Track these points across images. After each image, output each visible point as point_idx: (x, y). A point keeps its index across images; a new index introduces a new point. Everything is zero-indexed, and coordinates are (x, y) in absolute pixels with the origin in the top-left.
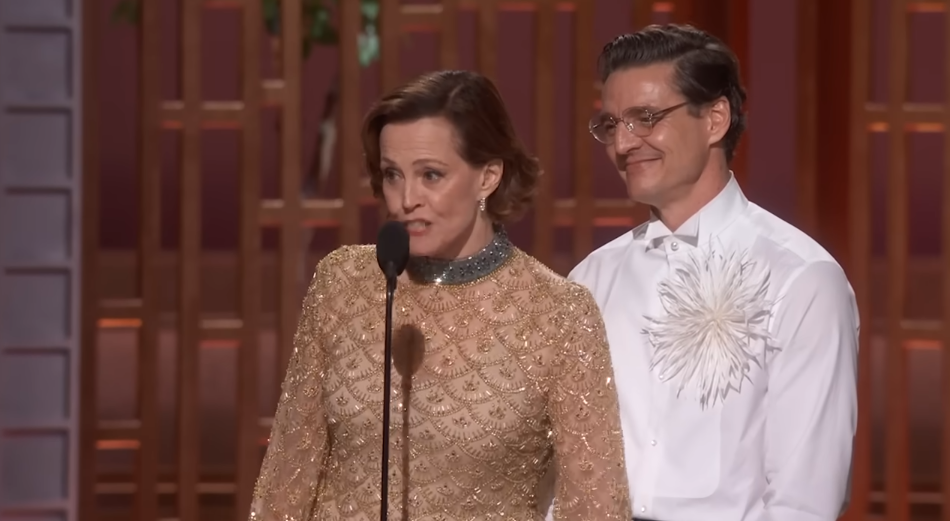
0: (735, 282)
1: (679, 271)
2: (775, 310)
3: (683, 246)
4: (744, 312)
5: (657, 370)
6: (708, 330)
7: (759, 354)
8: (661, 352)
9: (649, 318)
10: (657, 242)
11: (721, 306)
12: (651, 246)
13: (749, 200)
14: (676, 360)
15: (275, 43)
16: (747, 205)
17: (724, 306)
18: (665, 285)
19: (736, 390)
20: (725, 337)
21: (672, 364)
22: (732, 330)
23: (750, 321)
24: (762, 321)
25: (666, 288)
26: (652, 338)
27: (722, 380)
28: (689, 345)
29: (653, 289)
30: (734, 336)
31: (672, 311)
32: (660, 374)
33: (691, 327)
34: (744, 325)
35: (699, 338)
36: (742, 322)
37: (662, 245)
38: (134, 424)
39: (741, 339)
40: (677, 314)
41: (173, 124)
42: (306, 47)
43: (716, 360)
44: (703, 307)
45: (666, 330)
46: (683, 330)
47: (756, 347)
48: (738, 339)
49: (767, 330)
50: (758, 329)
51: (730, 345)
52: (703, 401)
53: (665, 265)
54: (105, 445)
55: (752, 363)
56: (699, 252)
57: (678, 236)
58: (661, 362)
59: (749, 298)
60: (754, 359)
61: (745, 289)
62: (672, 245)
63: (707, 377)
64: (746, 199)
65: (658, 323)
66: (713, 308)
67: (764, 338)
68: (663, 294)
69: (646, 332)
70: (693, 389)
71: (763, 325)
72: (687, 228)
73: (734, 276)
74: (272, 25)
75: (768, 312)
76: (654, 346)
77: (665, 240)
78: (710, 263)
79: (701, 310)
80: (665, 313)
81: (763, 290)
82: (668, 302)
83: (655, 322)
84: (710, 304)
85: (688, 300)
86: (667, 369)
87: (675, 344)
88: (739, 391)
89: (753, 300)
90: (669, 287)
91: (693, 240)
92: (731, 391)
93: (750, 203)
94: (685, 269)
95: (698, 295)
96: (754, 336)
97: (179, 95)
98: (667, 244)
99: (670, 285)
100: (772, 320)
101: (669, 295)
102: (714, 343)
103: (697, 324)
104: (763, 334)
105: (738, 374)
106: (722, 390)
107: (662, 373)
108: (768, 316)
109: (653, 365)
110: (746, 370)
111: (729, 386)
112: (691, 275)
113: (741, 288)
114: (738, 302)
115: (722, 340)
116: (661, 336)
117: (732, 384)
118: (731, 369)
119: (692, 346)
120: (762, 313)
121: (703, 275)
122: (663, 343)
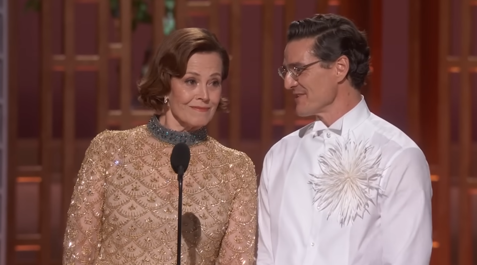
0: (362, 157)
1: (331, 149)
2: (384, 173)
3: (333, 135)
4: (366, 174)
5: (316, 204)
6: (346, 183)
7: (374, 198)
8: (319, 194)
9: (312, 175)
10: (319, 133)
11: (353, 171)
12: (316, 134)
13: (371, 111)
14: (327, 199)
15: (116, 23)
16: (370, 115)
17: (355, 170)
18: (322, 157)
19: (361, 217)
20: (355, 188)
21: (324, 202)
22: (359, 184)
23: (369, 179)
24: (376, 179)
25: (323, 158)
26: (314, 186)
27: (353, 211)
28: (335, 191)
29: (316, 160)
30: (360, 187)
31: (326, 172)
32: (318, 206)
33: (337, 181)
34: (366, 181)
35: (341, 187)
36: (366, 179)
37: (322, 134)
38: (37, 236)
39: (364, 189)
40: (328, 174)
41: (59, 68)
42: (134, 25)
43: (350, 201)
44: (343, 170)
45: (321, 182)
46: (332, 182)
47: (373, 194)
48: (362, 189)
49: (379, 185)
50: (374, 184)
51: (358, 192)
52: (342, 222)
53: (323, 145)
54: (21, 248)
55: (369, 202)
56: (342, 139)
57: (331, 130)
58: (319, 199)
59: (369, 166)
60: (371, 200)
61: (367, 161)
62: (327, 134)
63: (345, 209)
64: (369, 111)
65: (318, 178)
66: (349, 171)
67: (377, 189)
68: (321, 162)
69: (311, 183)
70: (336, 216)
71: (377, 182)
72: (336, 125)
73: (361, 154)
74: (115, 12)
75: (380, 175)
76: (315, 190)
77: (323, 131)
78: (347, 146)
79: (342, 172)
80: (322, 172)
81: (377, 162)
82: (324, 167)
83: (315, 177)
84: (347, 168)
85: (335, 166)
86: (322, 204)
87: (327, 190)
88: (362, 217)
89: (371, 168)
90: (324, 158)
91: (339, 132)
92: (358, 217)
93: (371, 113)
94: (334, 149)
95: (341, 164)
96: (371, 188)
97: (62, 51)
98: (324, 134)
99: (325, 157)
100: (382, 179)
101: (324, 163)
102: (349, 191)
103: (340, 180)
104: (377, 187)
105: (362, 208)
106: (353, 217)
107: (319, 206)
108: (379, 178)
109: (314, 201)
110: (366, 207)
111: (357, 214)
112: (337, 152)
113: (365, 160)
114: (363, 169)
115: (353, 189)
116: (319, 185)
117: (358, 213)
118: (358, 206)
119: (336, 192)
120: (376, 175)
121: (344, 152)
122: (320, 189)
